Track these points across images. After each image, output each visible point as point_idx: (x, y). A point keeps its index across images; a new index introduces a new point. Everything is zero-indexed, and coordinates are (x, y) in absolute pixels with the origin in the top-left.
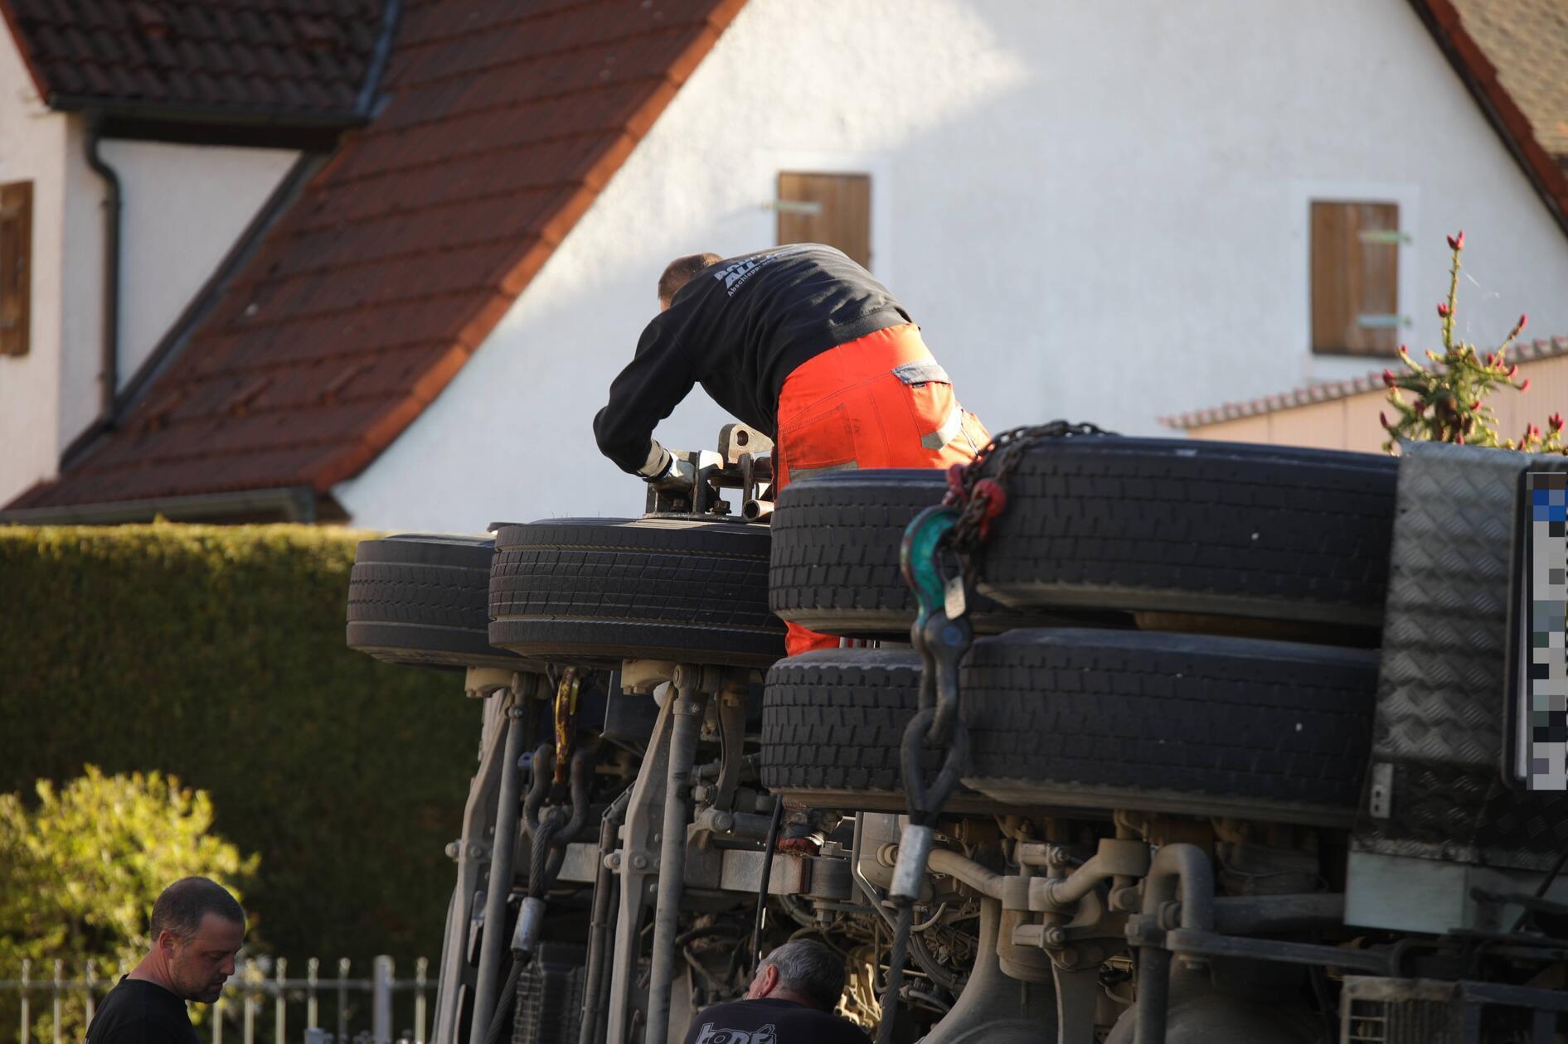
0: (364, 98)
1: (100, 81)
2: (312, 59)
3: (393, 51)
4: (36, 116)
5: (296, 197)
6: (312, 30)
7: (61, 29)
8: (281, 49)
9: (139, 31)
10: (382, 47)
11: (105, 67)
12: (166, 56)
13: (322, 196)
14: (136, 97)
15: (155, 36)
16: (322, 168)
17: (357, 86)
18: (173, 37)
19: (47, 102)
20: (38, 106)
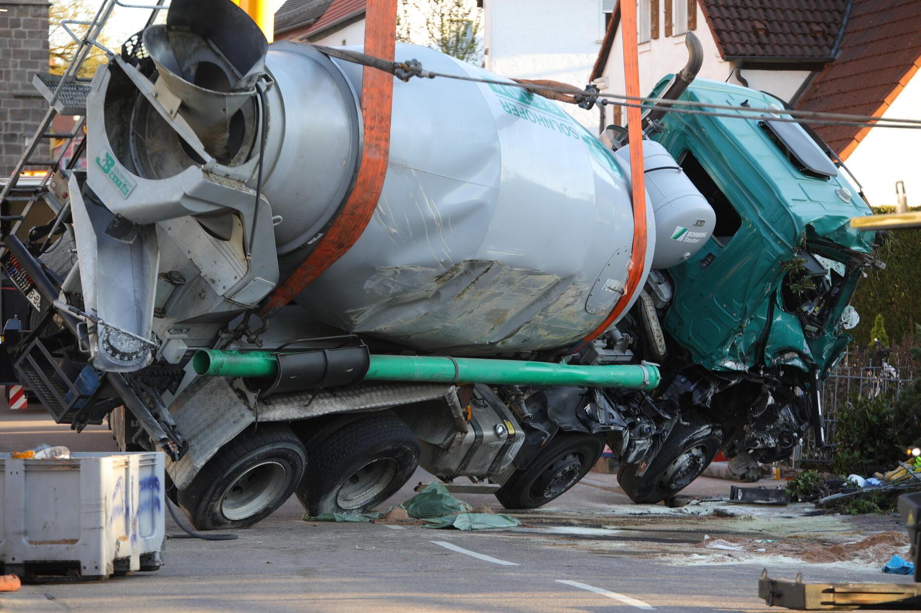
0: (833, 52)
1: (741, 50)
2: (815, 38)
3: (844, 34)
4: (721, 62)
5: (809, 86)
6: (816, 28)
7: (729, 33)
8: (805, 35)
9: (756, 32)
10: (841, 33)
11: (743, 45)
12: (764, 40)
13: (818, 86)
14: (754, 55)
15: (761, 33)
16: (818, 76)
17: (831, 48)
18: (767, 33)
19: (723, 58)
20: (721, 59)
